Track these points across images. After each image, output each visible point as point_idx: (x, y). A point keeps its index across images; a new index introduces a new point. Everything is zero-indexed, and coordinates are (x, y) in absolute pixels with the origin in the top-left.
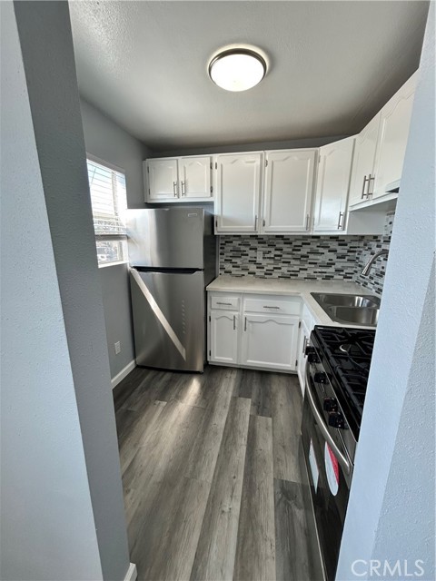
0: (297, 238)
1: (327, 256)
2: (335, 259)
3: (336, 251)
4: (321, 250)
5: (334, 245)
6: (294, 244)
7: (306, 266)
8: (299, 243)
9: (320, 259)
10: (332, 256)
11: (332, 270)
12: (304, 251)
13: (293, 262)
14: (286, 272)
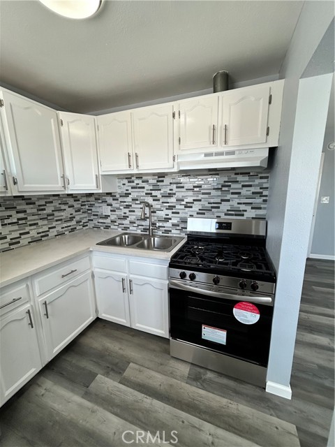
0: (40, 198)
1: (69, 212)
2: (74, 214)
3: (73, 206)
4: (63, 207)
5: (71, 201)
6: (37, 203)
7: (54, 224)
8: (43, 202)
9: (65, 215)
10: (71, 210)
11: (74, 223)
12: (49, 210)
13: (40, 223)
14: (36, 235)
